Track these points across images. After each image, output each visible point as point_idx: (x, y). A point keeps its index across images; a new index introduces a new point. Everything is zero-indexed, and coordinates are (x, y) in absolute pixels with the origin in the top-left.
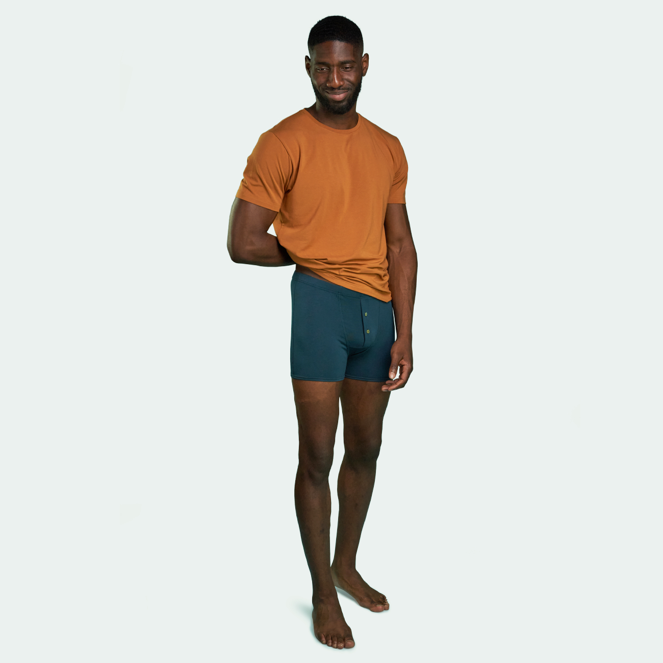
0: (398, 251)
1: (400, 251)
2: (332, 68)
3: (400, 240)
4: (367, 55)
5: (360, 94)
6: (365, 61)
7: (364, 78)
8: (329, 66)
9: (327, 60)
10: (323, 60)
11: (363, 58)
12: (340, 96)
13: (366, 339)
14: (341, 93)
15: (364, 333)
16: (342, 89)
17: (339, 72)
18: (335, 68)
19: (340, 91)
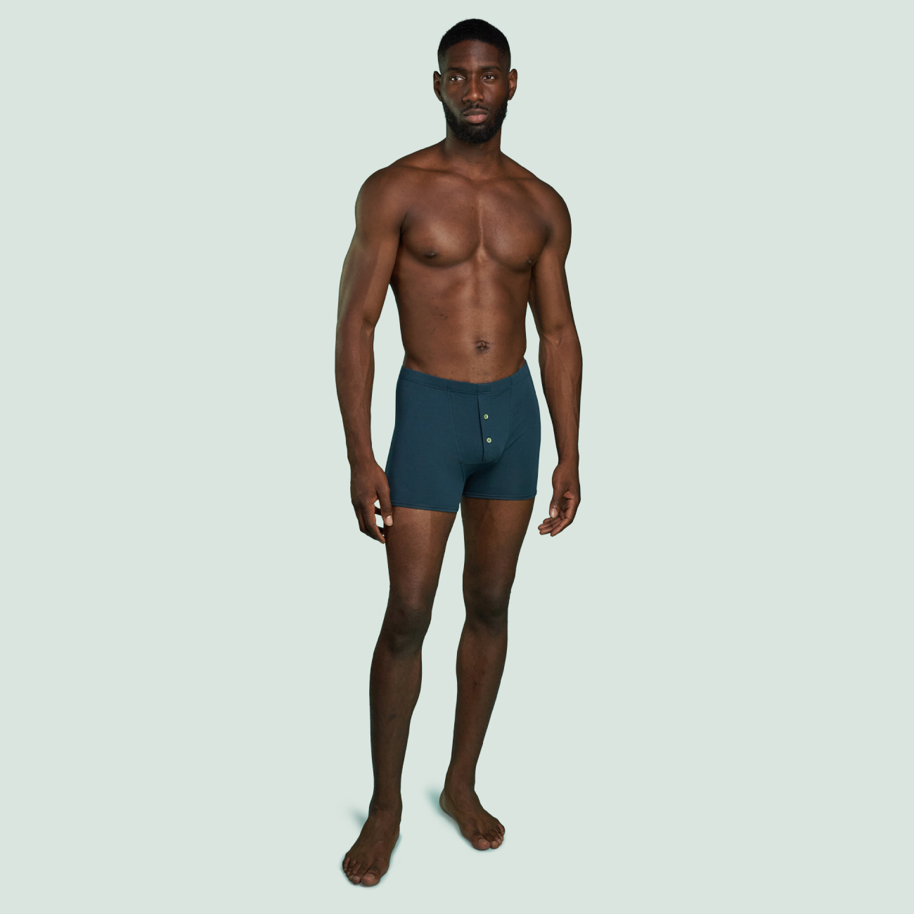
0: (557, 342)
1: (560, 342)
2: (469, 76)
3: (560, 329)
4: (515, 71)
6: (512, 79)
7: (509, 102)
8: (463, 72)
9: (464, 65)
10: (457, 65)
11: (511, 74)
12: (477, 118)
13: (485, 450)
14: (478, 113)
15: (483, 440)
16: (481, 108)
17: (478, 82)
18: (474, 76)
19: (478, 110)
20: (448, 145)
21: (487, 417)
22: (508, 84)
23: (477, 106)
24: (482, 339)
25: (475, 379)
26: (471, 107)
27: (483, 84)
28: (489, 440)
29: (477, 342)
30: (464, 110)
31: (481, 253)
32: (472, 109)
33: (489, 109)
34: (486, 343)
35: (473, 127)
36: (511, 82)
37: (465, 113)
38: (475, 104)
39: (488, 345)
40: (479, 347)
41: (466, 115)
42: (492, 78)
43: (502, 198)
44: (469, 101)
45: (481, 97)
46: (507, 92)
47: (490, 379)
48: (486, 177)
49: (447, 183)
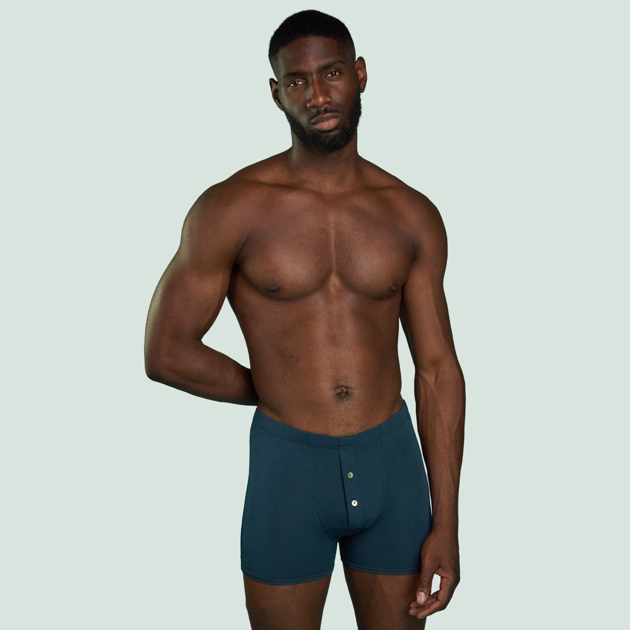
0: (434, 378)
1: (437, 378)
3: (436, 363)
4: (361, 59)
5: (362, 120)
6: (360, 69)
7: (363, 96)
8: (303, 75)
9: (303, 68)
10: (294, 69)
11: (358, 63)
12: (329, 124)
13: (350, 515)
14: (328, 119)
15: (347, 504)
16: (330, 112)
17: (321, 83)
18: (315, 76)
19: (328, 115)
20: (295, 156)
21: (351, 475)
22: (357, 75)
23: (326, 111)
24: (342, 383)
25: (337, 432)
26: (318, 113)
27: (328, 84)
28: (355, 503)
29: (337, 388)
30: (312, 118)
31: (334, 281)
32: (320, 116)
33: (340, 110)
34: (347, 388)
35: (325, 134)
36: (360, 72)
37: (313, 121)
38: (323, 109)
39: (350, 391)
40: (339, 394)
41: (314, 124)
42: (337, 73)
43: (359, 214)
44: (314, 107)
45: (328, 100)
46: (358, 84)
47: (354, 430)
48: (341, 190)
49: (294, 200)
